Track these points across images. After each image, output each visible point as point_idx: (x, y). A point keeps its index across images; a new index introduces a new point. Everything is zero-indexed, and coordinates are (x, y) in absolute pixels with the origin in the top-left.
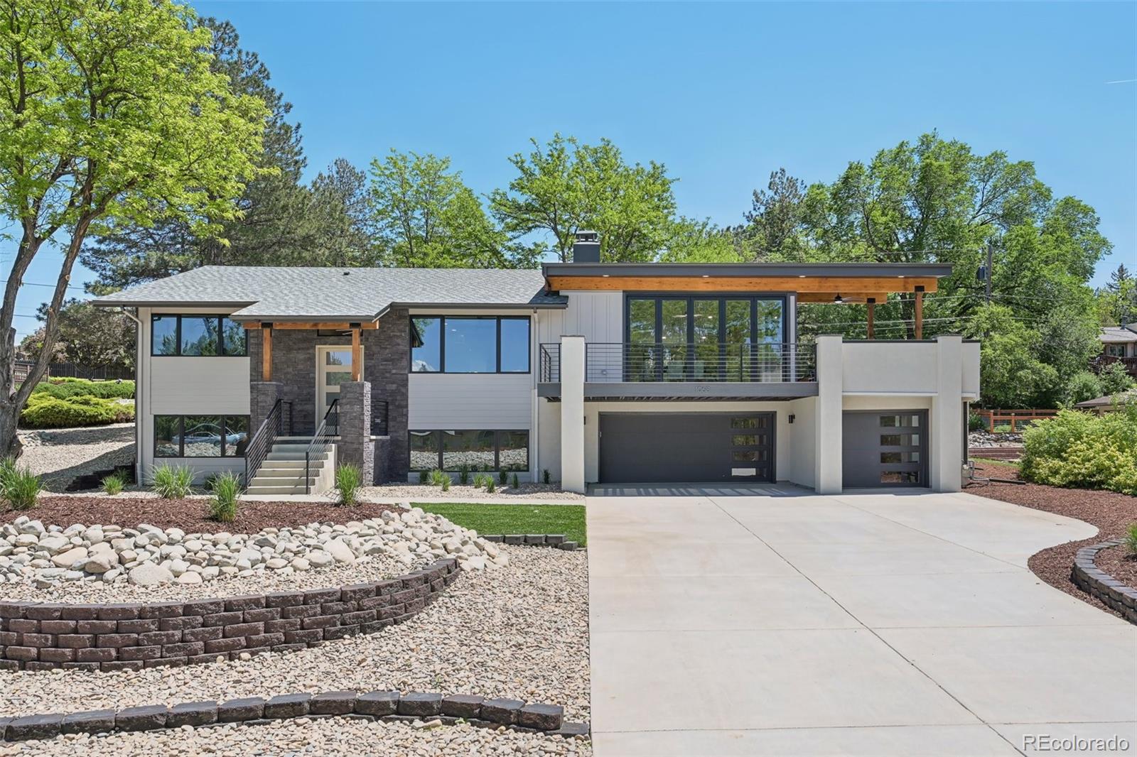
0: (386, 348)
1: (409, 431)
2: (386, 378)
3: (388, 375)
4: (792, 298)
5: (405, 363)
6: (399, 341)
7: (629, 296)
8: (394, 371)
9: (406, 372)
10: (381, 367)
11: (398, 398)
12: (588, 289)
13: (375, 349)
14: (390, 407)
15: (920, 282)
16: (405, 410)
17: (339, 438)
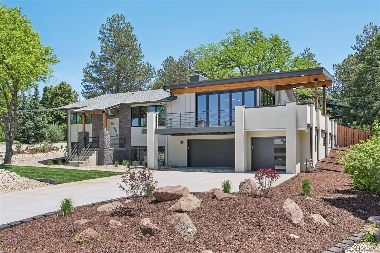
0: (125, 119)
1: (131, 147)
2: (125, 129)
3: (125, 128)
4: (258, 90)
5: (130, 123)
6: (128, 116)
7: (197, 95)
8: (127, 127)
9: (130, 127)
10: (124, 125)
11: (128, 135)
12: (183, 93)
13: (122, 119)
14: (126, 139)
15: (316, 77)
16: (130, 140)
17: (98, 149)
